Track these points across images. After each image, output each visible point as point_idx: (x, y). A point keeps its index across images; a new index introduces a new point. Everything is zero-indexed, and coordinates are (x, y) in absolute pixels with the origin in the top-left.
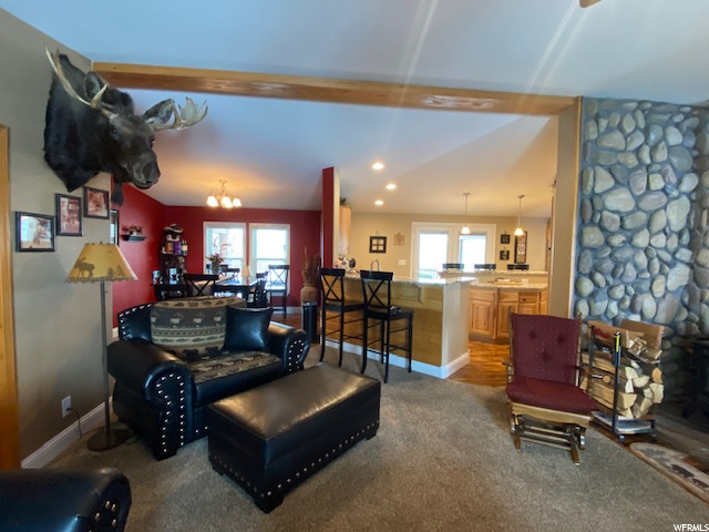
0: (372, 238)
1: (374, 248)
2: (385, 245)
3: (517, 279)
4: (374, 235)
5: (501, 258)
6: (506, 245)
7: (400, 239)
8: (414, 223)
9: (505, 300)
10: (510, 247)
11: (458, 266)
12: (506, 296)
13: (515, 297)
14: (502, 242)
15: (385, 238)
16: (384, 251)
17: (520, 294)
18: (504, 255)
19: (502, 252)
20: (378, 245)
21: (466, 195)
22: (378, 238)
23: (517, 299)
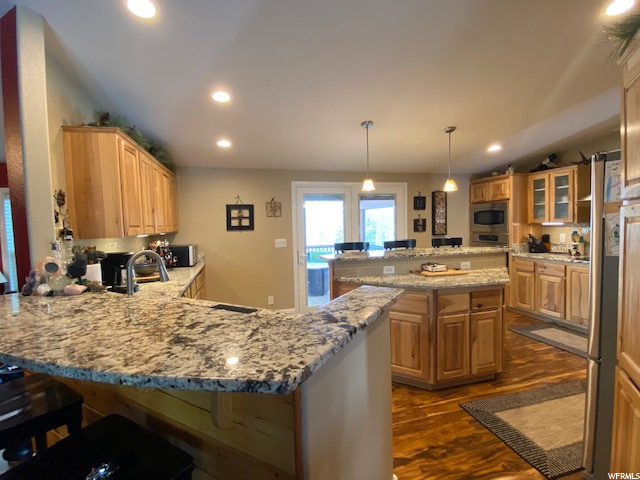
0: (229, 208)
1: (235, 223)
2: (251, 218)
3: (454, 263)
4: (234, 203)
5: (416, 230)
6: (421, 212)
7: (275, 208)
8: (294, 183)
9: (448, 309)
10: (426, 214)
11: (360, 246)
12: (450, 303)
13: (462, 303)
14: (416, 208)
15: (251, 208)
16: (251, 227)
17: (471, 296)
18: (419, 226)
19: (416, 222)
20: (240, 218)
21: (366, 124)
22: (240, 207)
23: (467, 307)
